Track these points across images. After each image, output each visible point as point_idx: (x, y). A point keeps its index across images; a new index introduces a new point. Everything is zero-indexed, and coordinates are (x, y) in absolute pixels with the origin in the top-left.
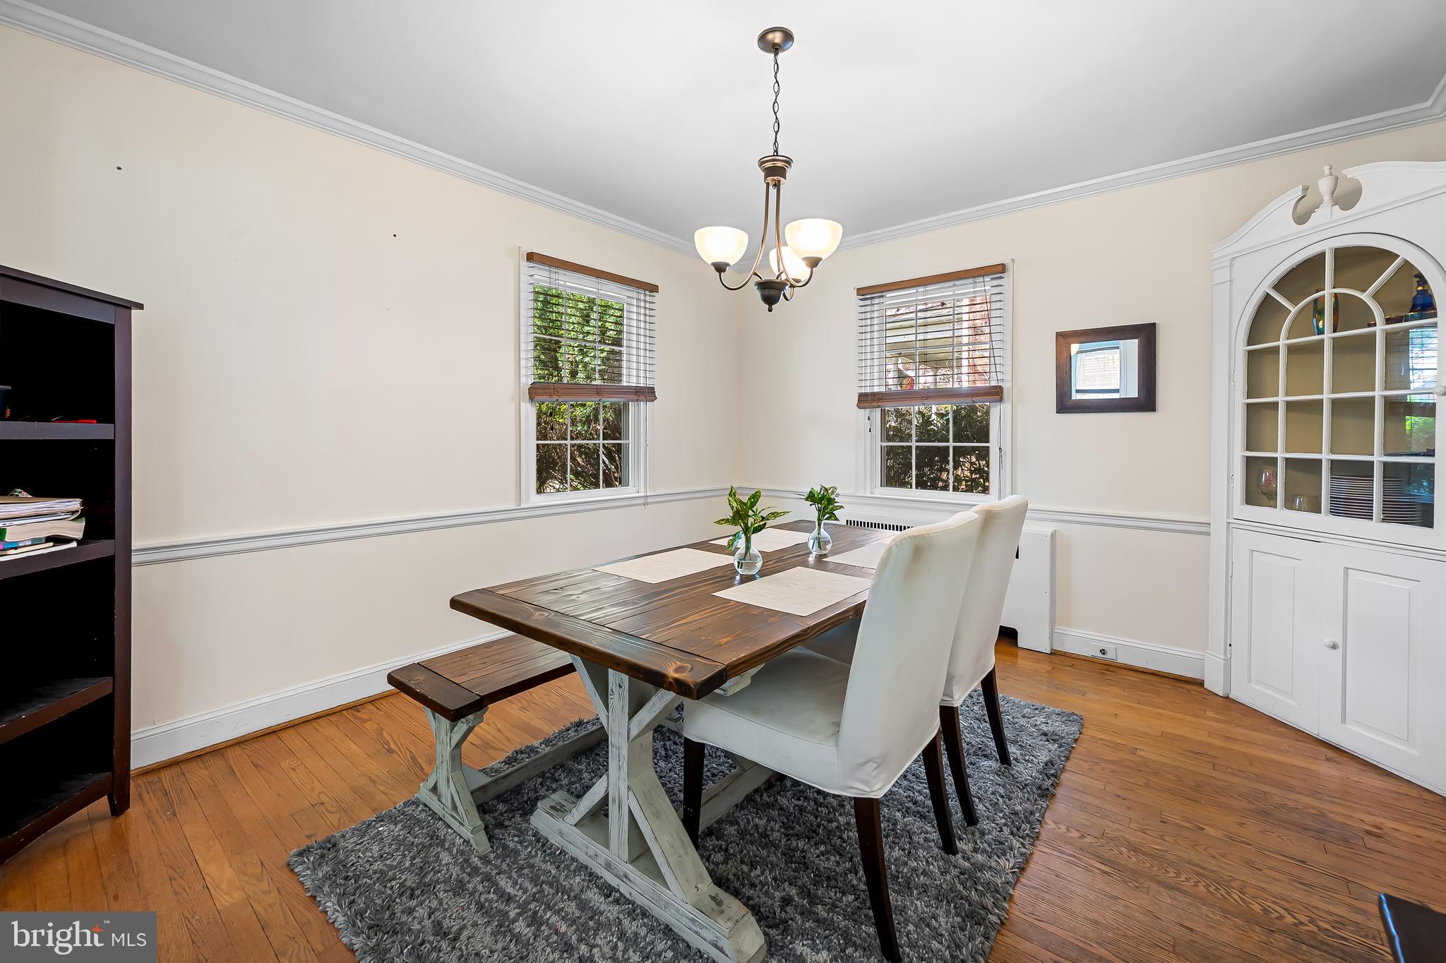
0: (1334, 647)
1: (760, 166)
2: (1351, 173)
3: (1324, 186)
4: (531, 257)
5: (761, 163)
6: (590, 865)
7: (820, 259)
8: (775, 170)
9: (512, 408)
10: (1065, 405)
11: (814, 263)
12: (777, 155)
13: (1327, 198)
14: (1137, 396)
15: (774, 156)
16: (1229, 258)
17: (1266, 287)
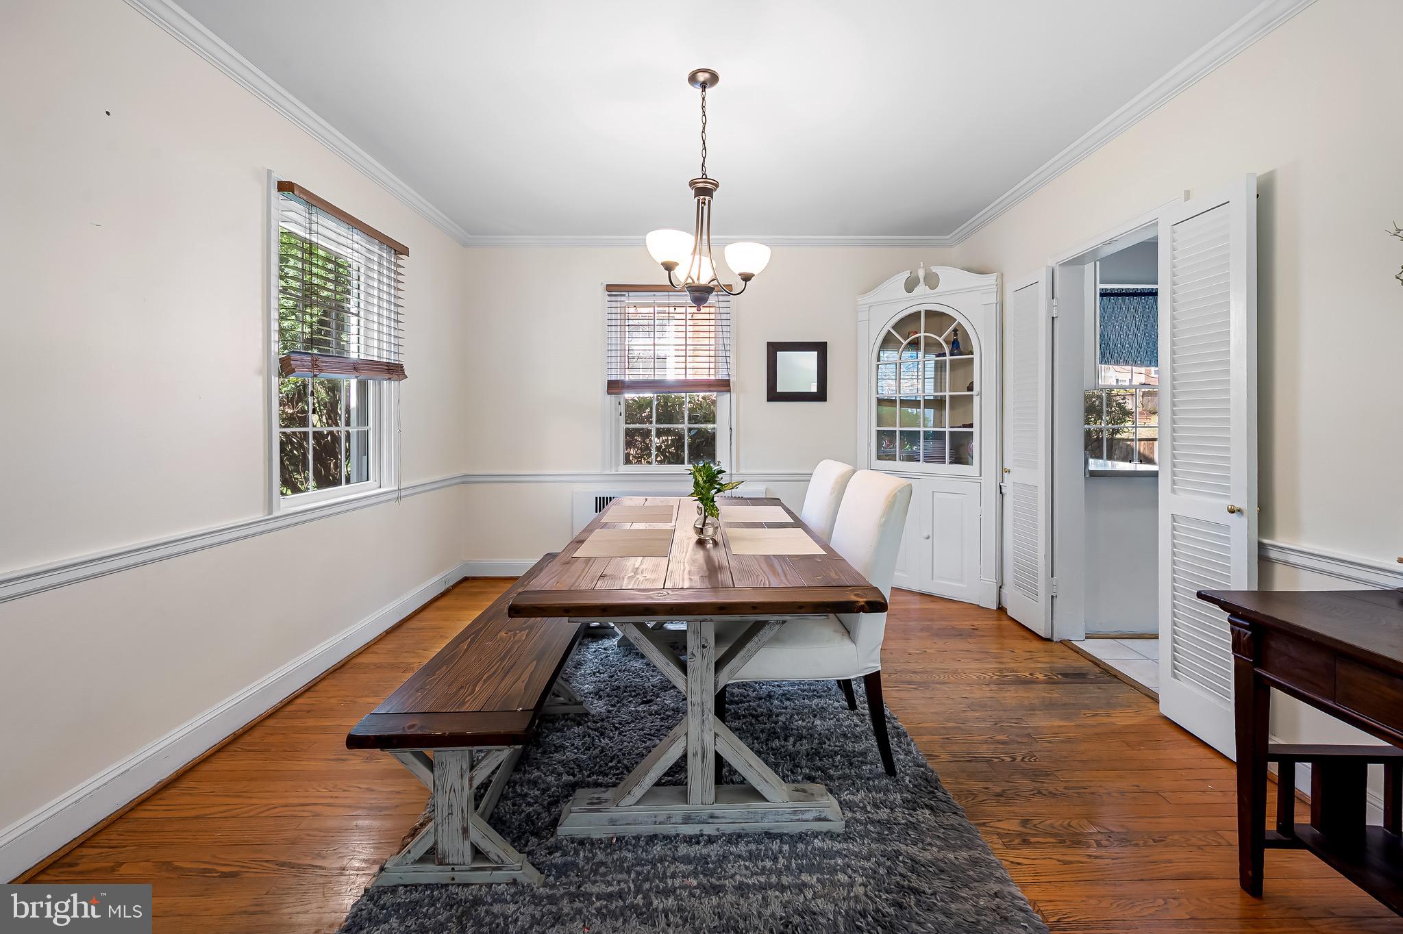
0: (928, 538)
1: (690, 185)
2: (935, 269)
3: (921, 274)
4: (285, 187)
5: (692, 183)
6: (658, 832)
7: (753, 275)
8: (704, 190)
9: (259, 382)
10: (774, 395)
11: (747, 278)
12: (706, 178)
13: (922, 280)
14: (816, 391)
15: (702, 178)
16: (868, 306)
17: (889, 327)
